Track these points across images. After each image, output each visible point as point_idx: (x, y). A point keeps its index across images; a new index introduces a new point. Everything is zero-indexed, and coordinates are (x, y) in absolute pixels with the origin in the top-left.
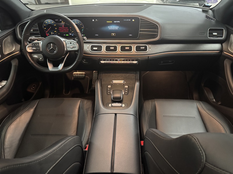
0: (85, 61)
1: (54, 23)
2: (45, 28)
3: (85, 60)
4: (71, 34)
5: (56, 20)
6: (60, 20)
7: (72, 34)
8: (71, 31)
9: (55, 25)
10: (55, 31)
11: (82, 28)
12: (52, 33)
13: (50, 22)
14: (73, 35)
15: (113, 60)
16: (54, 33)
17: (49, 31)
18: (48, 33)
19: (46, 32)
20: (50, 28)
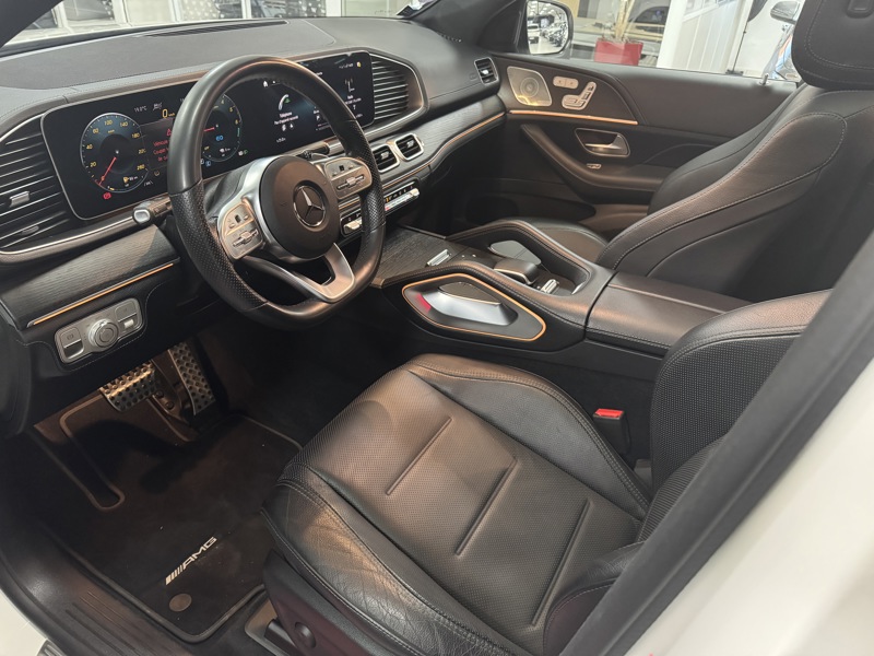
1: (130, 124)
2: (93, 164)
5: (137, 110)
6: (155, 106)
7: (206, 160)
9: (136, 135)
10: (141, 167)
11: (236, 122)
12: (125, 180)
13: (110, 127)
14: (209, 164)
16: (136, 178)
17: (113, 171)
18: (109, 187)
19: (99, 180)
20: (116, 155)
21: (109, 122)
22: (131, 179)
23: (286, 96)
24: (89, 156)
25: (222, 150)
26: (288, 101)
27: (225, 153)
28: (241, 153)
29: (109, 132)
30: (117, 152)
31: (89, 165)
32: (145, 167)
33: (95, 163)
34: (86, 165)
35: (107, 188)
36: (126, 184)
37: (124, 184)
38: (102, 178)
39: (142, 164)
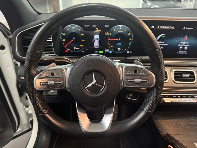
0: (131, 97)
1: (81, 30)
2: (64, 40)
3: (131, 95)
4: (107, 50)
5: (85, 26)
6: (94, 26)
7: (110, 50)
8: (110, 46)
9: (83, 35)
10: (82, 46)
11: (130, 40)
12: (75, 48)
13: (73, 29)
14: (110, 52)
15: (187, 97)
16: (79, 49)
17: (71, 44)
18: (68, 49)
19: (65, 46)
20: (73, 39)
21: (74, 28)
22: (77, 48)
23: (164, 34)
24: (63, 37)
25: (119, 49)
26: (164, 37)
27: (120, 50)
28: (128, 52)
29: (73, 31)
30: (74, 38)
31: (63, 40)
32: (83, 46)
33: (65, 40)
34: (62, 39)
35: (67, 49)
36: (75, 49)
37: (74, 49)
38: (66, 45)
39: (82, 45)
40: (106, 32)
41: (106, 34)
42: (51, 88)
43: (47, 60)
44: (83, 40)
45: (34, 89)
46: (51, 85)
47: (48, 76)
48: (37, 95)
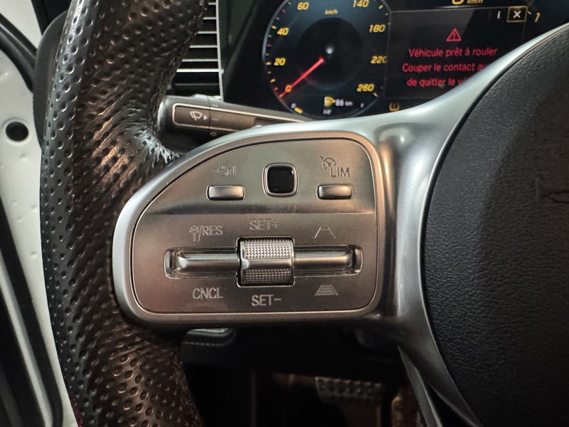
1: (373, 4)
2: (280, 62)
9: (379, 27)
10: (367, 87)
12: (328, 101)
13: (331, 4)
16: (349, 104)
17: (311, 83)
18: (293, 106)
19: (282, 90)
20: (325, 55)
22: (339, 103)
24: (279, 46)
29: (327, 12)
30: (330, 51)
31: (273, 61)
32: (374, 91)
33: (284, 60)
34: (268, 59)
35: (290, 106)
36: (327, 108)
37: (323, 108)
38: (288, 88)
39: (368, 82)
40: (510, 8)
41: (511, 18)
42: (257, 301)
43: (209, 122)
44: (375, 57)
45: (110, 308)
46: (265, 275)
47: (239, 191)
48: (133, 363)
